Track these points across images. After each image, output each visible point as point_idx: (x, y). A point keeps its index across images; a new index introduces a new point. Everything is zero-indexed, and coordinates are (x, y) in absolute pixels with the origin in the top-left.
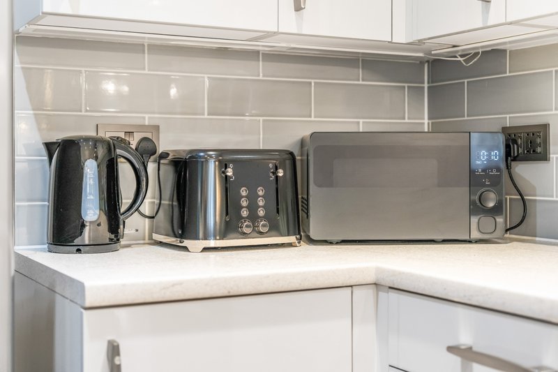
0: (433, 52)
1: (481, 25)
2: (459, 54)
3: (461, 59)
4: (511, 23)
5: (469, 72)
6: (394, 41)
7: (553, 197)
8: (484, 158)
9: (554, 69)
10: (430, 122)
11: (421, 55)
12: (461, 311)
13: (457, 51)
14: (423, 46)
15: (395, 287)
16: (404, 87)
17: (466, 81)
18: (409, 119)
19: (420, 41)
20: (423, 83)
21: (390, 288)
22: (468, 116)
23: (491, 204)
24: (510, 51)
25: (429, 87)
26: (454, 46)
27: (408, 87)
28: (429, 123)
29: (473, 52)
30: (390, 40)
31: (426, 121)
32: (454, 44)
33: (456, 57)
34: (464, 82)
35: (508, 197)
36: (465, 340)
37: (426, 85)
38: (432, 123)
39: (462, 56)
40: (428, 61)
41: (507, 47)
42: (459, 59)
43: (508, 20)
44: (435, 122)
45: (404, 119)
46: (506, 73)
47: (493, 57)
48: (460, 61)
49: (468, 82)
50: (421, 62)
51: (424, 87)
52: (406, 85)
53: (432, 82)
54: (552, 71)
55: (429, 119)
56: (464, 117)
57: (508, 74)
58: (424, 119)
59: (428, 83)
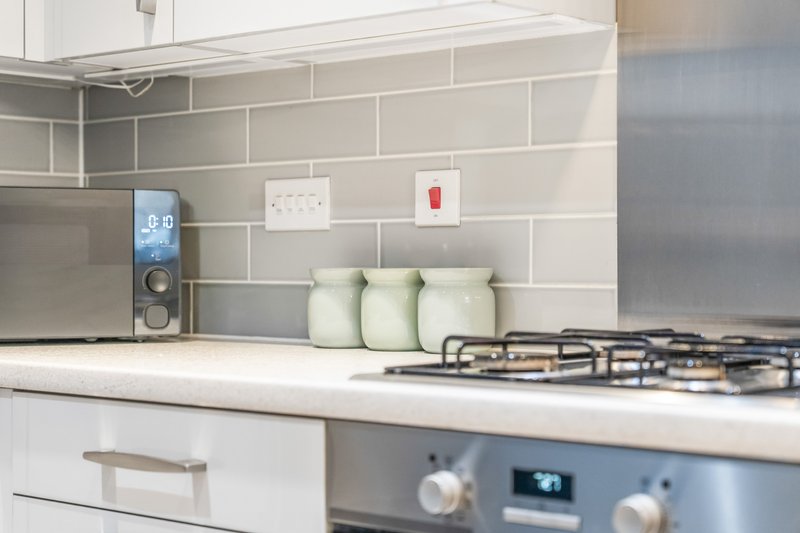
0: (86, 76)
1: (143, 45)
2: (126, 79)
3: (127, 87)
4: (180, 45)
5: (140, 106)
6: (27, 58)
7: (246, 279)
8: (152, 224)
9: (248, 107)
10: (87, 176)
11: (71, 78)
12: (102, 406)
13: (122, 76)
14: (70, 67)
15: (22, 388)
16: (48, 124)
17: (136, 118)
18: (55, 170)
19: (64, 59)
20: (77, 119)
21: (15, 390)
22: (139, 168)
23: (161, 288)
24: (194, 80)
25: (85, 126)
26: (115, 69)
27: (55, 125)
28: (85, 179)
29: (143, 78)
30: (22, 57)
31: (81, 175)
32: (115, 66)
33: (120, 84)
34: (133, 121)
35: (191, 282)
36: (106, 444)
37: (81, 123)
38: (90, 178)
39: (128, 83)
40: (84, 88)
41: (190, 73)
42: (125, 87)
43: (176, 41)
44: (95, 177)
45: (48, 170)
46: (187, 109)
47: (170, 86)
48: (125, 90)
49: (139, 120)
50: (74, 88)
51: (77, 126)
52: (51, 121)
53: (91, 118)
54: (245, 110)
55: (86, 171)
56: (133, 169)
57: (191, 111)
58: (77, 172)
59: (85, 119)
